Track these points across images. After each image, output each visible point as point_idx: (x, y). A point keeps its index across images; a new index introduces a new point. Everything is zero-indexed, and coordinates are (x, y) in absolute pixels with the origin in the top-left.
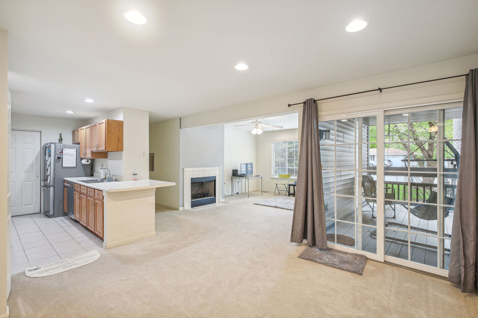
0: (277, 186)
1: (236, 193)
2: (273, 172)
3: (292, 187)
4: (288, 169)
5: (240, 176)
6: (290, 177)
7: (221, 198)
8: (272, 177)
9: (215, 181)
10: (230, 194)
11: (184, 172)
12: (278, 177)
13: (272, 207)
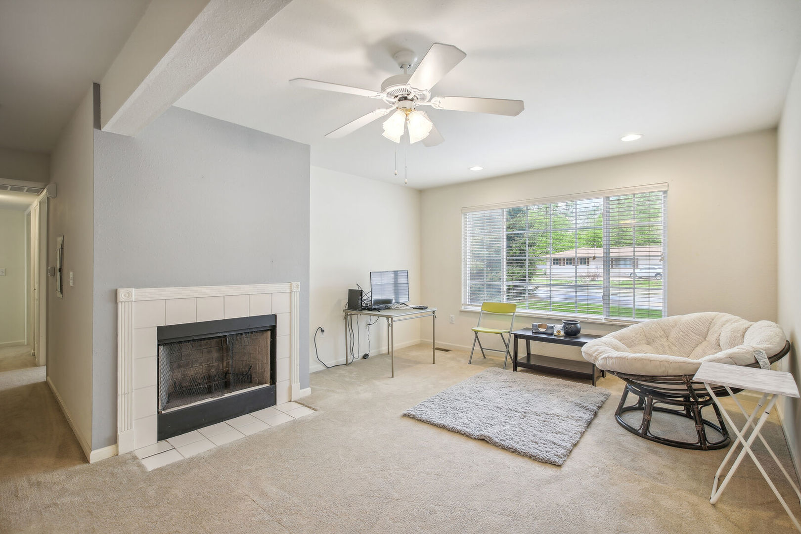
0: (477, 337)
1: (362, 354)
2: (465, 295)
3: (522, 343)
4: (509, 286)
5: (369, 309)
6: (517, 310)
7: (296, 386)
8: (463, 308)
9: (273, 330)
10: (342, 360)
11: (116, 303)
12: (479, 309)
13: (469, 436)
